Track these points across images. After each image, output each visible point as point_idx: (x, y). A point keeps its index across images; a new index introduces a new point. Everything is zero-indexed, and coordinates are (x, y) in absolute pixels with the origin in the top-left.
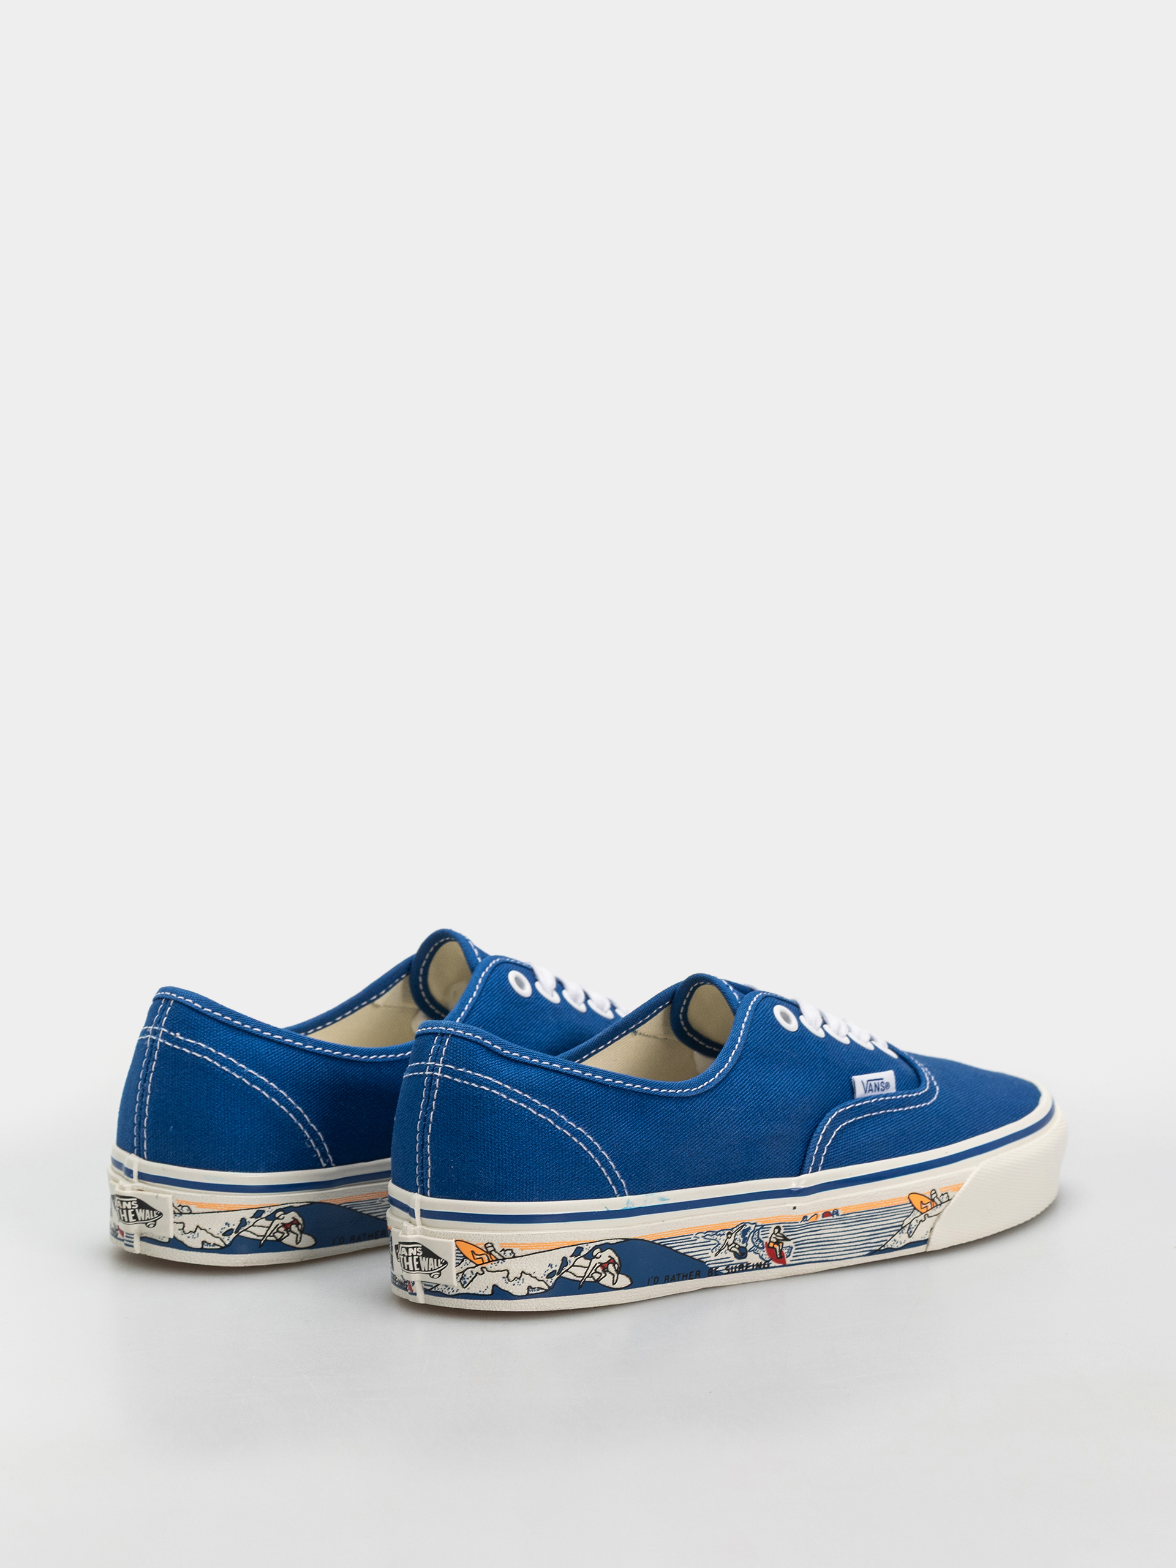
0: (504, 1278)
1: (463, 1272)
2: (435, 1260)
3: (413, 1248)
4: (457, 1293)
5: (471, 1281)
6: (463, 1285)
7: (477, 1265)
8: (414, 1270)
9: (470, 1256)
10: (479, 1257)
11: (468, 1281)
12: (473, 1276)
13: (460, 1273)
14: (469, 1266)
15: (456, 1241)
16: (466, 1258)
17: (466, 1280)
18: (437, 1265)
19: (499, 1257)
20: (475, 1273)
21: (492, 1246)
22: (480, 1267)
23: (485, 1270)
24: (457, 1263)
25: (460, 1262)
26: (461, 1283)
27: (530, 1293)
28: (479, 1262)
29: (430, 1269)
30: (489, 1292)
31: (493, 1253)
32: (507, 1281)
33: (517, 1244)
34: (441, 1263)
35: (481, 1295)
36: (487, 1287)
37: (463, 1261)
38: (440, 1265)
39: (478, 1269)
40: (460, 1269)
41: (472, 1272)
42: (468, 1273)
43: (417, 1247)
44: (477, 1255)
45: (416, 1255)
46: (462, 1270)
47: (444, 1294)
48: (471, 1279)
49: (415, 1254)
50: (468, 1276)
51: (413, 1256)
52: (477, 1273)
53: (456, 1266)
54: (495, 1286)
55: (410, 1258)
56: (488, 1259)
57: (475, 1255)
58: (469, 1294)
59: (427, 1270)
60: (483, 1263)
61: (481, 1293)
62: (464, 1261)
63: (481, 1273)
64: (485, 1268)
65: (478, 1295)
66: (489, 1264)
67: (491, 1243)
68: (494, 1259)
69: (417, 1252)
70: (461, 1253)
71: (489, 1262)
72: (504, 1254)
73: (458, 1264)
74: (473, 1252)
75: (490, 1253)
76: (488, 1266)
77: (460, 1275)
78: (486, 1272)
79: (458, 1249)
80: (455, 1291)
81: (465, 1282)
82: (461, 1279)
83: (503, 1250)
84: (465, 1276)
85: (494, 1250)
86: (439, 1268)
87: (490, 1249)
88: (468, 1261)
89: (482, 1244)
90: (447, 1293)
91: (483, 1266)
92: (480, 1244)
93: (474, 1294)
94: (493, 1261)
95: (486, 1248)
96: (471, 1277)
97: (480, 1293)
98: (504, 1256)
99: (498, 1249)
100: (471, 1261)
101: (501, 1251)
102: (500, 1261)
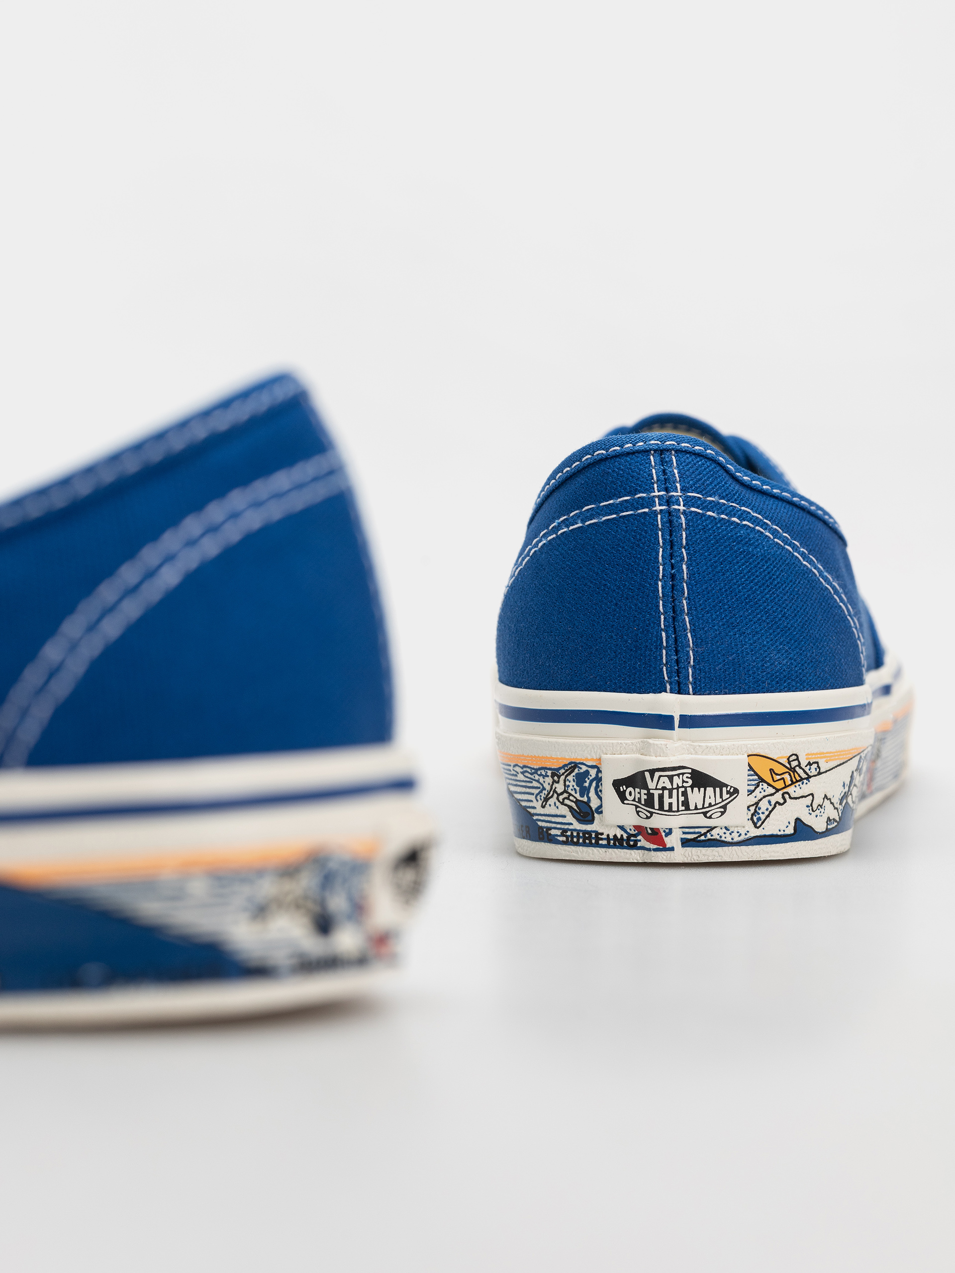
0: (808, 806)
1: (757, 804)
2: (718, 790)
3: (678, 775)
4: (747, 837)
5: (768, 816)
6: (755, 824)
7: (777, 790)
8: (678, 811)
9: (767, 777)
10: (779, 777)
11: (763, 817)
12: (770, 809)
13: (753, 805)
14: (766, 793)
15: (748, 756)
16: (763, 781)
17: (761, 815)
18: (721, 796)
19: (804, 776)
20: (773, 803)
21: (797, 759)
22: (781, 792)
23: (787, 796)
24: (748, 791)
25: (752, 788)
26: (753, 822)
27: (829, 827)
28: (779, 785)
29: (706, 805)
30: (790, 831)
31: (797, 769)
32: (811, 811)
33: (823, 753)
34: (728, 792)
35: (781, 836)
36: (789, 823)
37: (758, 786)
38: (725, 796)
39: (778, 797)
40: (752, 800)
41: (769, 802)
42: (764, 805)
43: (683, 774)
44: (777, 774)
45: (683, 787)
46: (756, 800)
47: (723, 842)
48: (767, 813)
49: (680, 785)
50: (763, 809)
51: (678, 787)
52: (777, 802)
53: (748, 795)
54: (798, 821)
55: (675, 792)
56: (791, 780)
57: (774, 775)
58: (765, 836)
59: (700, 806)
60: (786, 787)
61: (782, 833)
62: (761, 786)
63: (782, 801)
64: (787, 793)
65: (777, 836)
66: (793, 786)
67: (796, 755)
68: (798, 778)
69: (683, 781)
70: (757, 774)
71: (793, 783)
72: (810, 770)
73: (751, 792)
74: (771, 771)
75: (794, 770)
76: (790, 790)
77: (752, 809)
78: (788, 799)
79: (751, 768)
80: (743, 834)
81: (759, 819)
82: (753, 815)
83: (808, 764)
84: (760, 809)
85: (799, 765)
86: (723, 801)
87: (794, 764)
88: (765, 785)
89: (784, 757)
90: (729, 839)
91: (785, 790)
92: (782, 758)
93: (772, 836)
94: (797, 781)
95: (789, 763)
96: (767, 809)
97: (779, 833)
98: (809, 773)
99: (803, 763)
100: (769, 785)
101: (806, 766)
102: (805, 781)
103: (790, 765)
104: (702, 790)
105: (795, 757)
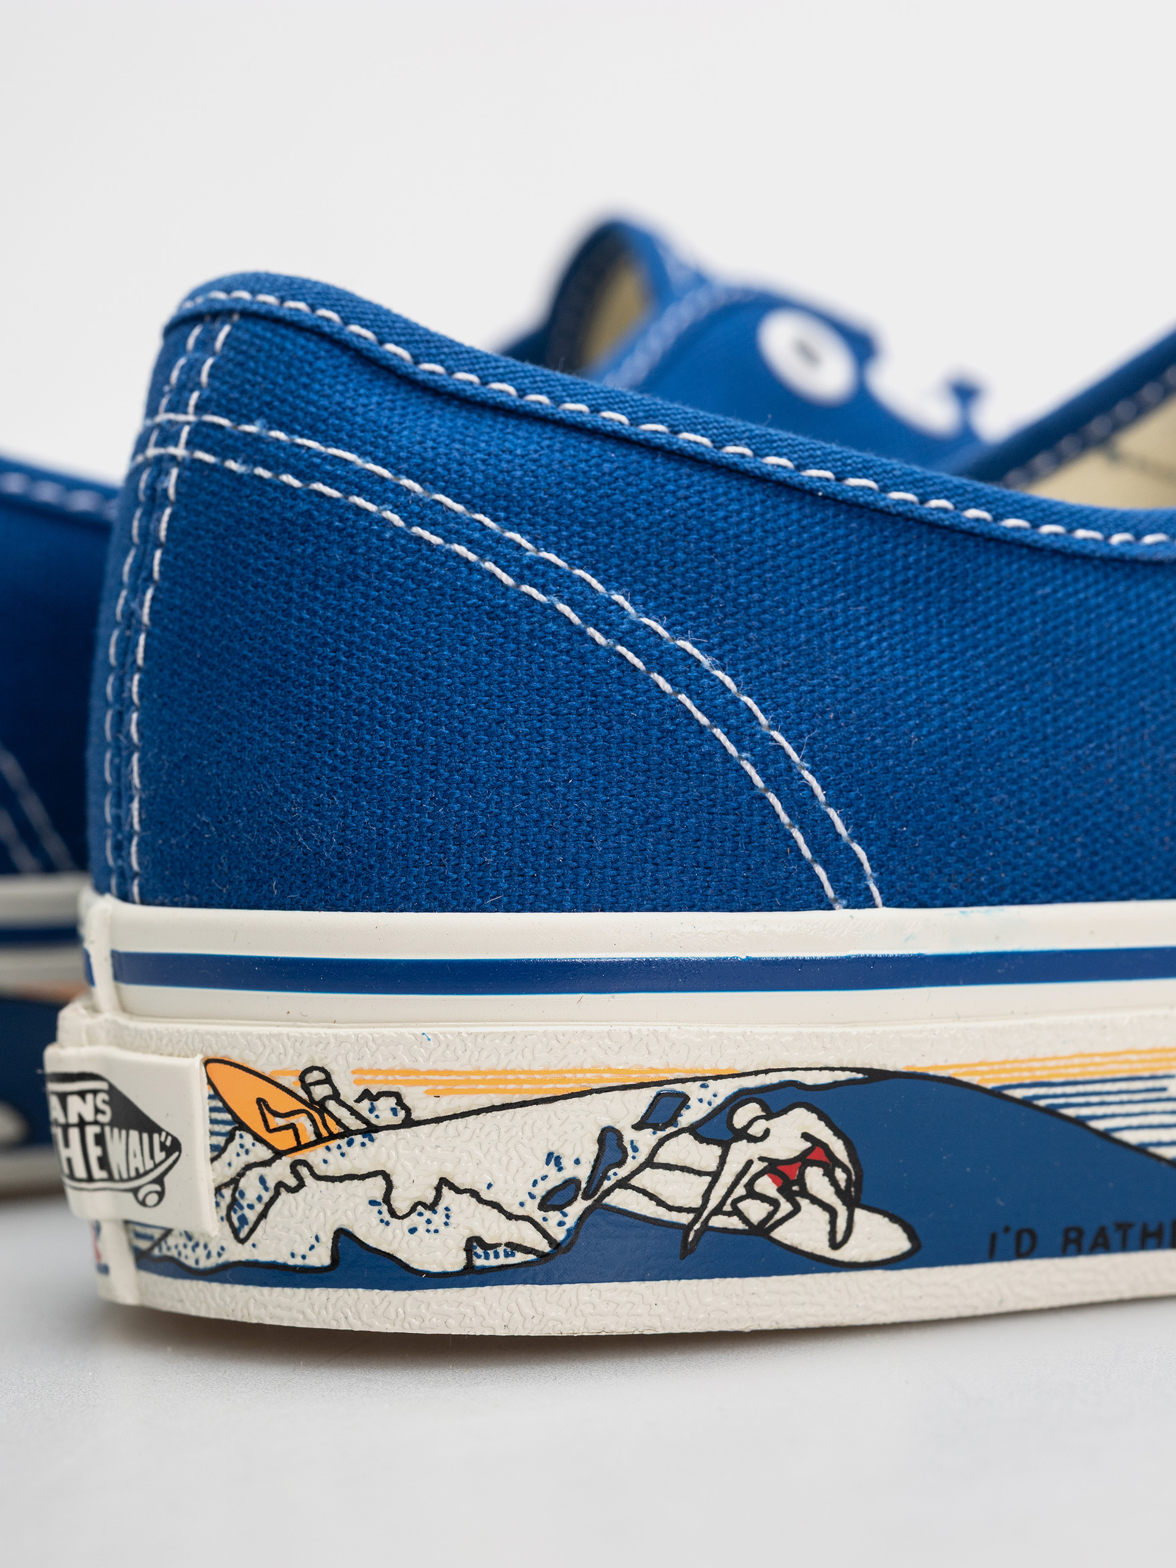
0: (373, 1203)
1: (235, 1182)
2: (145, 1136)
3: (82, 1094)
4: (221, 1260)
5: (263, 1215)
6: (236, 1232)
7: (278, 1154)
8: (90, 1179)
9: (252, 1117)
10: (281, 1122)
11: (251, 1216)
12: (266, 1197)
13: (226, 1185)
14: (251, 1158)
15: (207, 1062)
16: (242, 1126)
17: (247, 1212)
18: (152, 1157)
19: (354, 1124)
20: (271, 1184)
21: (328, 1080)
22: (287, 1160)
23: (304, 1171)
24: (214, 1148)
25: (221, 1141)
26: (231, 1225)
27: (479, 1262)
28: (284, 1141)
29: (133, 1174)
30: (321, 1257)
31: (332, 1105)
32: (386, 1216)
33: (417, 1072)
34: (163, 1146)
35: (294, 1269)
36: (317, 1239)
37: (230, 1137)
38: (160, 1156)
39: (281, 1170)
40: (224, 1171)
41: (262, 1180)
42: (250, 1185)
43: (95, 1092)
44: (276, 1114)
45: (96, 1123)
46: (231, 1173)
47: (183, 1266)
48: (259, 1208)
49: (89, 1116)
50: (251, 1196)
51: (82, 1124)
52: (280, 1185)
53: (213, 1160)
54: (342, 1236)
55: (74, 1133)
56: (317, 1133)
57: (269, 1116)
58: (256, 1264)
59: (125, 1176)
60: (299, 1147)
61: (298, 1261)
62: (237, 1140)
63: (292, 1182)
64: (305, 1163)
65: (284, 1267)
66: (320, 1150)
67: (322, 1070)
68: (336, 1129)
69: (97, 1111)
70: (227, 1109)
71: (319, 1140)
72: (372, 1110)
73: (218, 1152)
74: (261, 1102)
75: (321, 1107)
76: (315, 1156)
77: (227, 1193)
78: (309, 1180)
79: (216, 1095)
80: (214, 1254)
81: (243, 1220)
82: (230, 1208)
83: (366, 1094)
84: (242, 1194)
85: (336, 1096)
86: (156, 1166)
87: (320, 1092)
88: (248, 1139)
89: (290, 1073)
90: (191, 1263)
91: (299, 1156)
92: (284, 1073)
93: (273, 1266)
94: (332, 1136)
95: (306, 1087)
96: (259, 1199)
97: (291, 1262)
98: (372, 1118)
99: (350, 1093)
100: (258, 1138)
101: (358, 1101)
102: (358, 1139)
103: (309, 1093)
104: (124, 1132)
105: (322, 1076)
